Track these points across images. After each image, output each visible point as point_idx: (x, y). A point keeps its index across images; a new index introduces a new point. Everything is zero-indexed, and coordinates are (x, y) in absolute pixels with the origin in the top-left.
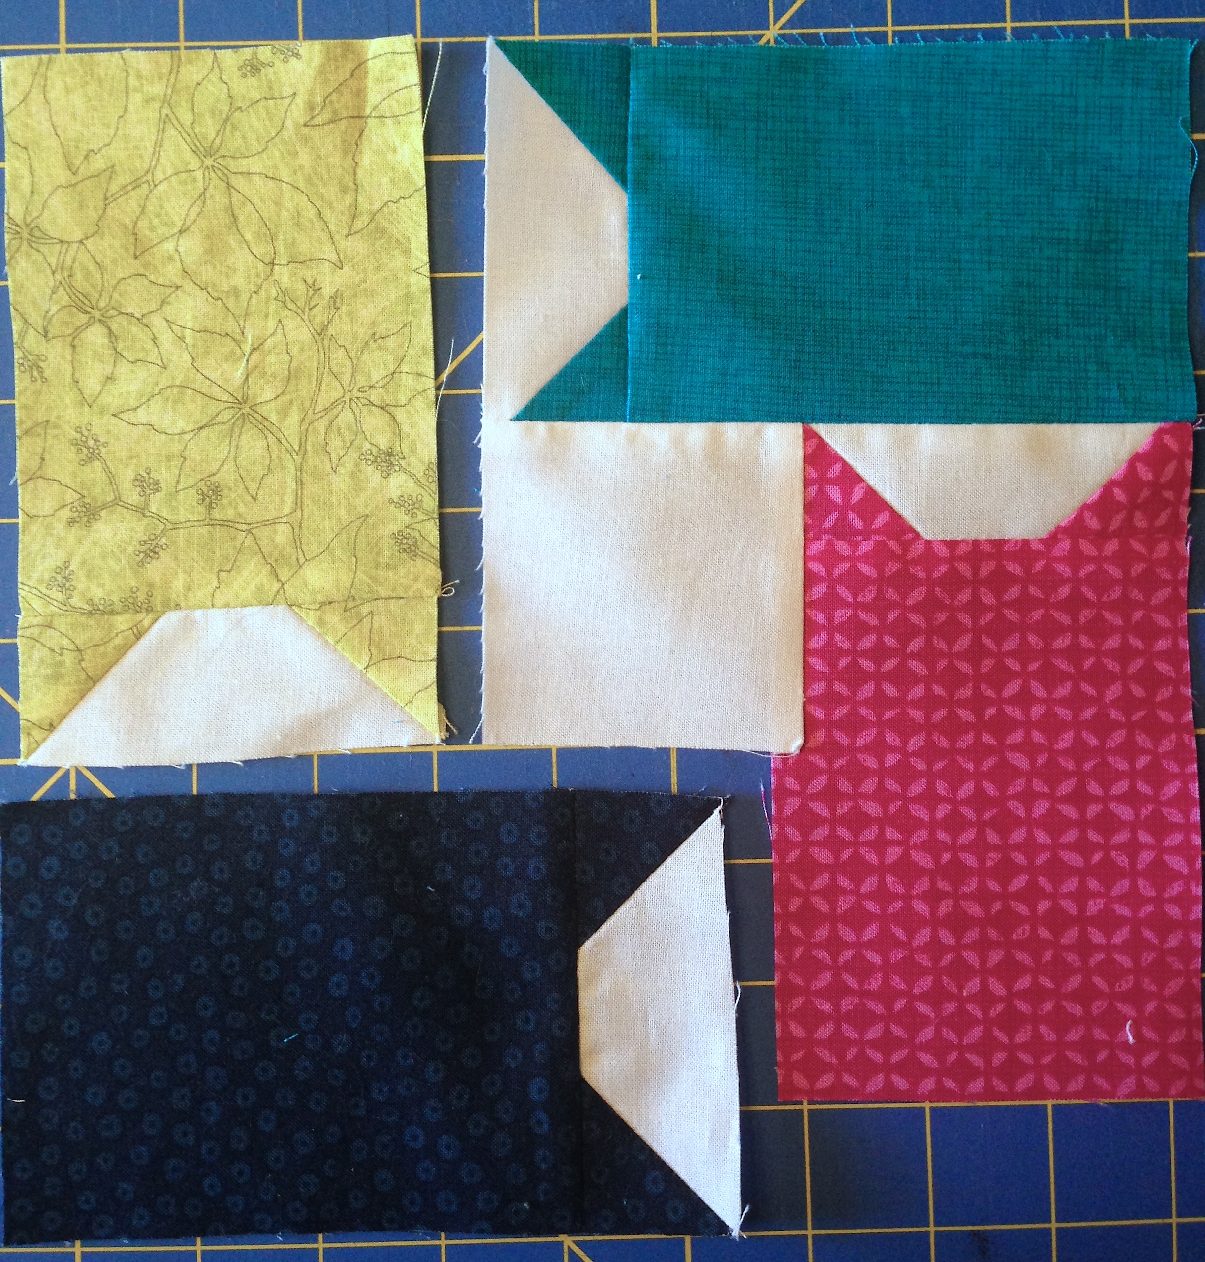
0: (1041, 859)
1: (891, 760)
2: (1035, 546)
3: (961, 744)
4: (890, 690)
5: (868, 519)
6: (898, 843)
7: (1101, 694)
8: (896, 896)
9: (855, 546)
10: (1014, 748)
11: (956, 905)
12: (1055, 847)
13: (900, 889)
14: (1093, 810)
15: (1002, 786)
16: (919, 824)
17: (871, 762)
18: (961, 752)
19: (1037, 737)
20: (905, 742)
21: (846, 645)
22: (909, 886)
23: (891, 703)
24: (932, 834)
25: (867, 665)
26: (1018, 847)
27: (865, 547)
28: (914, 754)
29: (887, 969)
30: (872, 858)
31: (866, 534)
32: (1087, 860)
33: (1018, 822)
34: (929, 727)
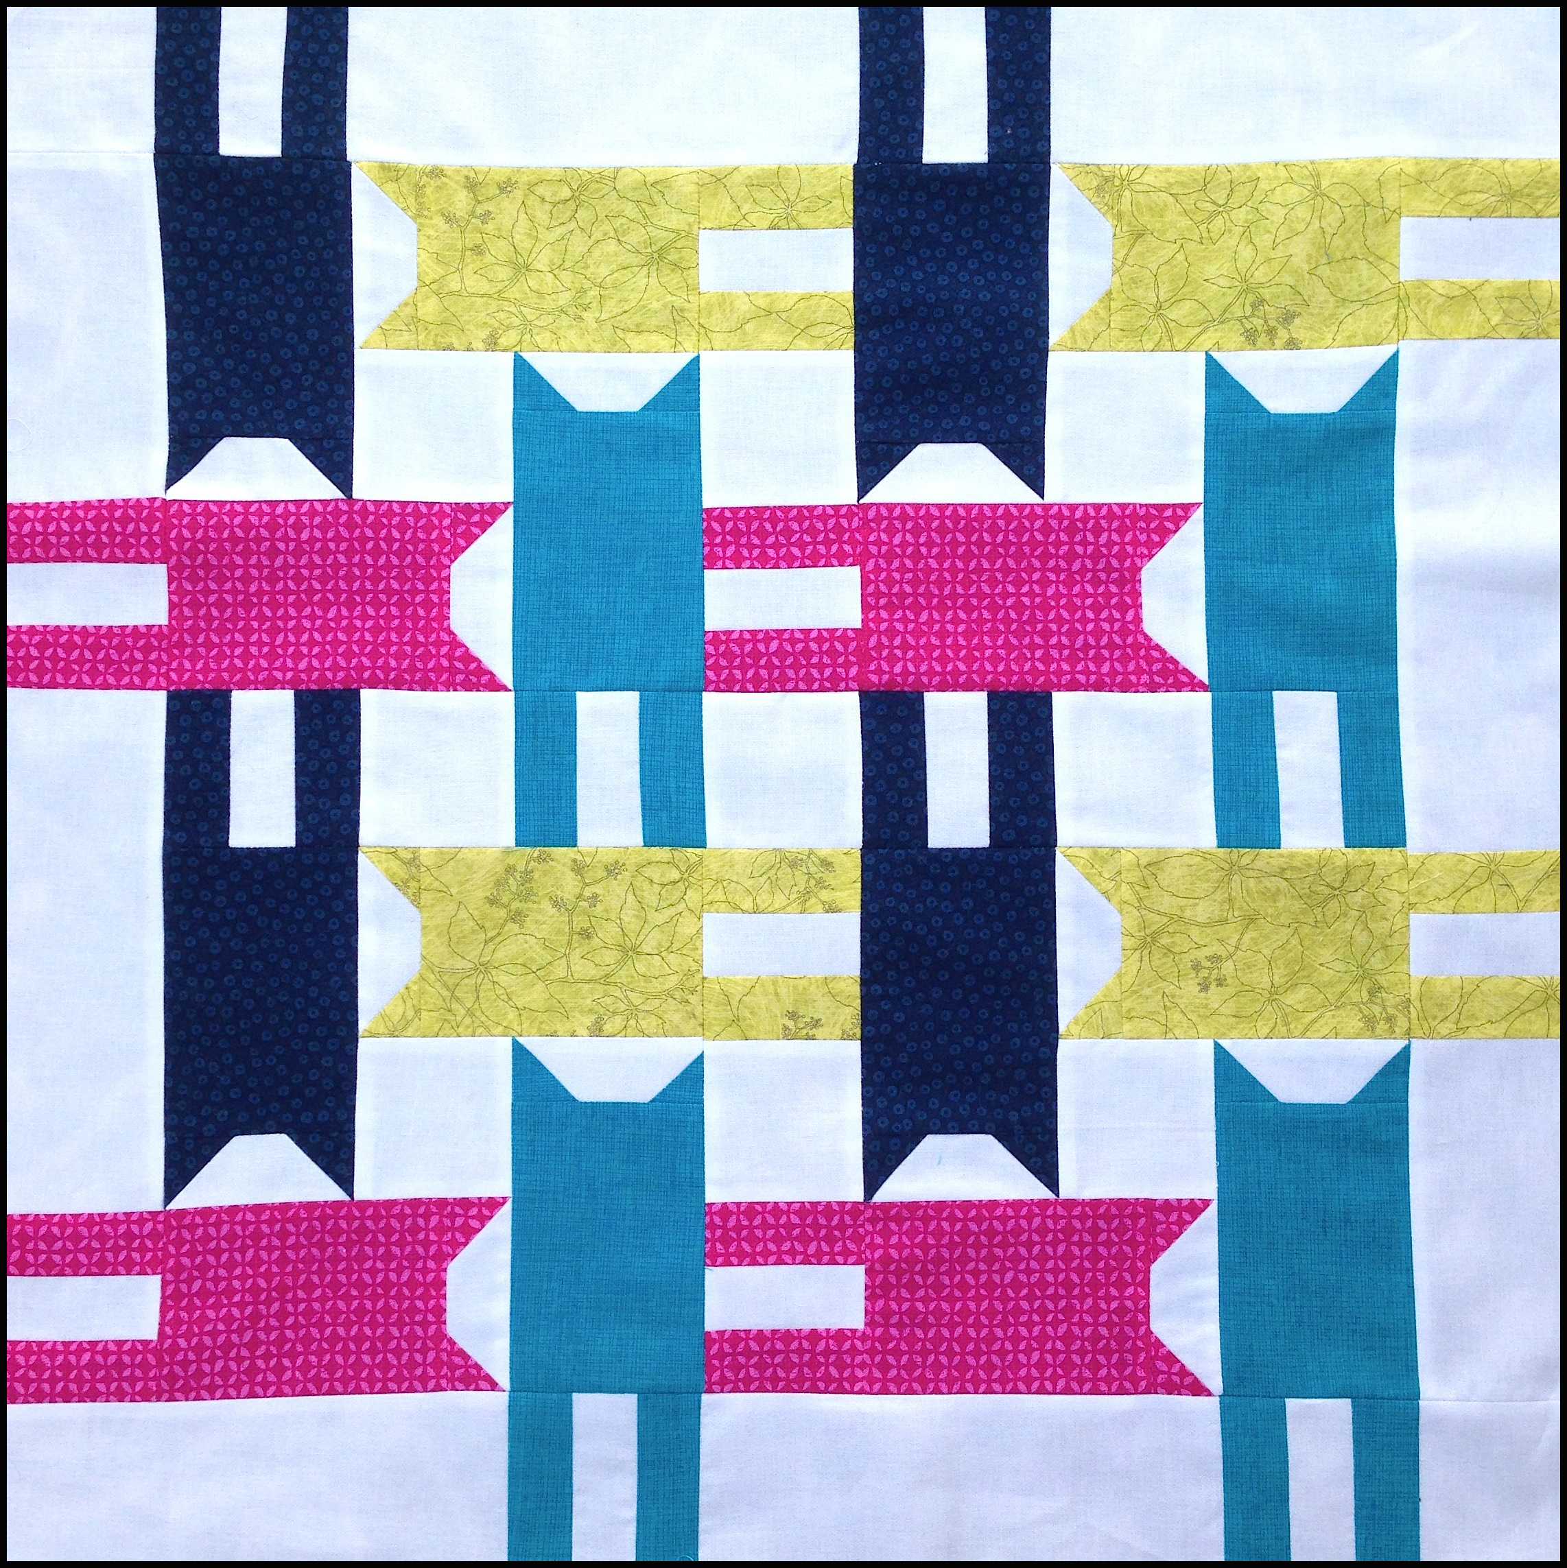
0: (280, 623)
1: (332, 545)
2: (446, 623)
3: (341, 583)
4: (370, 545)
5: (462, 535)
6: (287, 549)
7: (365, 655)
8: (259, 547)
9: (448, 528)
10: (339, 610)
11: (255, 578)
12: (286, 630)
13: (262, 549)
14: (305, 650)
15: (318, 604)
16: (298, 560)
17: (330, 535)
18: (337, 582)
19: (344, 623)
20: (342, 553)
21: (394, 522)
22: (264, 554)
23: (363, 545)
24: (292, 567)
25: (383, 533)
26: (286, 611)
27: (447, 534)
28: (336, 558)
29: (220, 541)
30: (278, 534)
31: (453, 535)
32: (279, 646)
33: (299, 611)
34: (350, 565)
